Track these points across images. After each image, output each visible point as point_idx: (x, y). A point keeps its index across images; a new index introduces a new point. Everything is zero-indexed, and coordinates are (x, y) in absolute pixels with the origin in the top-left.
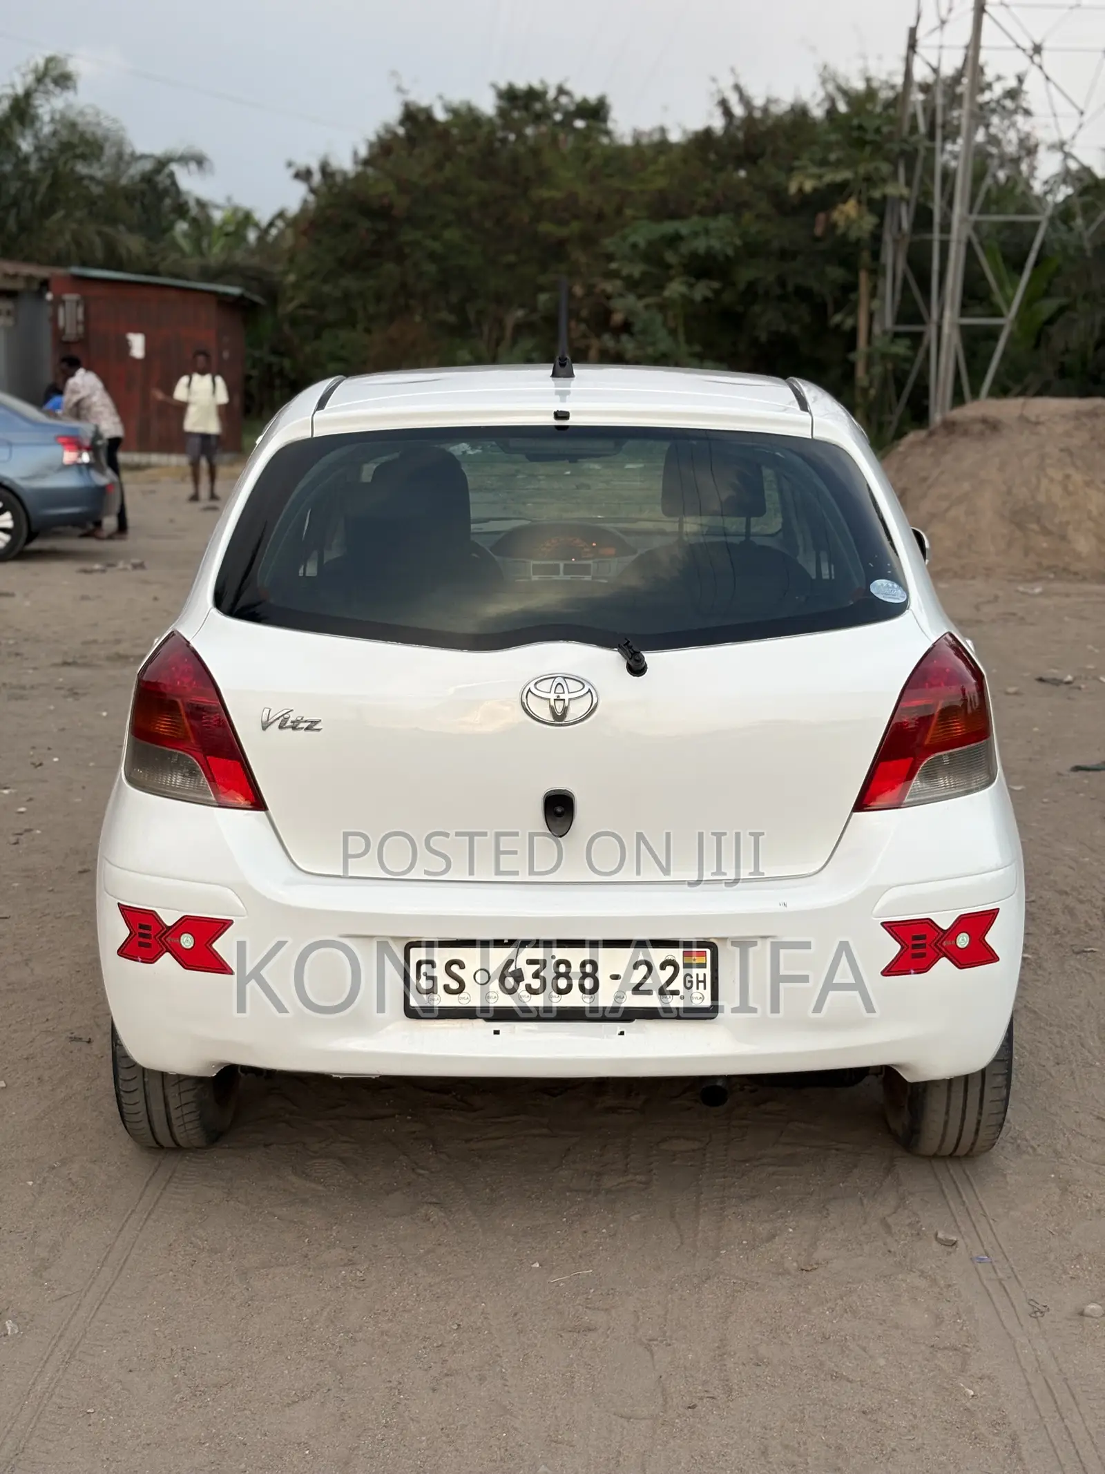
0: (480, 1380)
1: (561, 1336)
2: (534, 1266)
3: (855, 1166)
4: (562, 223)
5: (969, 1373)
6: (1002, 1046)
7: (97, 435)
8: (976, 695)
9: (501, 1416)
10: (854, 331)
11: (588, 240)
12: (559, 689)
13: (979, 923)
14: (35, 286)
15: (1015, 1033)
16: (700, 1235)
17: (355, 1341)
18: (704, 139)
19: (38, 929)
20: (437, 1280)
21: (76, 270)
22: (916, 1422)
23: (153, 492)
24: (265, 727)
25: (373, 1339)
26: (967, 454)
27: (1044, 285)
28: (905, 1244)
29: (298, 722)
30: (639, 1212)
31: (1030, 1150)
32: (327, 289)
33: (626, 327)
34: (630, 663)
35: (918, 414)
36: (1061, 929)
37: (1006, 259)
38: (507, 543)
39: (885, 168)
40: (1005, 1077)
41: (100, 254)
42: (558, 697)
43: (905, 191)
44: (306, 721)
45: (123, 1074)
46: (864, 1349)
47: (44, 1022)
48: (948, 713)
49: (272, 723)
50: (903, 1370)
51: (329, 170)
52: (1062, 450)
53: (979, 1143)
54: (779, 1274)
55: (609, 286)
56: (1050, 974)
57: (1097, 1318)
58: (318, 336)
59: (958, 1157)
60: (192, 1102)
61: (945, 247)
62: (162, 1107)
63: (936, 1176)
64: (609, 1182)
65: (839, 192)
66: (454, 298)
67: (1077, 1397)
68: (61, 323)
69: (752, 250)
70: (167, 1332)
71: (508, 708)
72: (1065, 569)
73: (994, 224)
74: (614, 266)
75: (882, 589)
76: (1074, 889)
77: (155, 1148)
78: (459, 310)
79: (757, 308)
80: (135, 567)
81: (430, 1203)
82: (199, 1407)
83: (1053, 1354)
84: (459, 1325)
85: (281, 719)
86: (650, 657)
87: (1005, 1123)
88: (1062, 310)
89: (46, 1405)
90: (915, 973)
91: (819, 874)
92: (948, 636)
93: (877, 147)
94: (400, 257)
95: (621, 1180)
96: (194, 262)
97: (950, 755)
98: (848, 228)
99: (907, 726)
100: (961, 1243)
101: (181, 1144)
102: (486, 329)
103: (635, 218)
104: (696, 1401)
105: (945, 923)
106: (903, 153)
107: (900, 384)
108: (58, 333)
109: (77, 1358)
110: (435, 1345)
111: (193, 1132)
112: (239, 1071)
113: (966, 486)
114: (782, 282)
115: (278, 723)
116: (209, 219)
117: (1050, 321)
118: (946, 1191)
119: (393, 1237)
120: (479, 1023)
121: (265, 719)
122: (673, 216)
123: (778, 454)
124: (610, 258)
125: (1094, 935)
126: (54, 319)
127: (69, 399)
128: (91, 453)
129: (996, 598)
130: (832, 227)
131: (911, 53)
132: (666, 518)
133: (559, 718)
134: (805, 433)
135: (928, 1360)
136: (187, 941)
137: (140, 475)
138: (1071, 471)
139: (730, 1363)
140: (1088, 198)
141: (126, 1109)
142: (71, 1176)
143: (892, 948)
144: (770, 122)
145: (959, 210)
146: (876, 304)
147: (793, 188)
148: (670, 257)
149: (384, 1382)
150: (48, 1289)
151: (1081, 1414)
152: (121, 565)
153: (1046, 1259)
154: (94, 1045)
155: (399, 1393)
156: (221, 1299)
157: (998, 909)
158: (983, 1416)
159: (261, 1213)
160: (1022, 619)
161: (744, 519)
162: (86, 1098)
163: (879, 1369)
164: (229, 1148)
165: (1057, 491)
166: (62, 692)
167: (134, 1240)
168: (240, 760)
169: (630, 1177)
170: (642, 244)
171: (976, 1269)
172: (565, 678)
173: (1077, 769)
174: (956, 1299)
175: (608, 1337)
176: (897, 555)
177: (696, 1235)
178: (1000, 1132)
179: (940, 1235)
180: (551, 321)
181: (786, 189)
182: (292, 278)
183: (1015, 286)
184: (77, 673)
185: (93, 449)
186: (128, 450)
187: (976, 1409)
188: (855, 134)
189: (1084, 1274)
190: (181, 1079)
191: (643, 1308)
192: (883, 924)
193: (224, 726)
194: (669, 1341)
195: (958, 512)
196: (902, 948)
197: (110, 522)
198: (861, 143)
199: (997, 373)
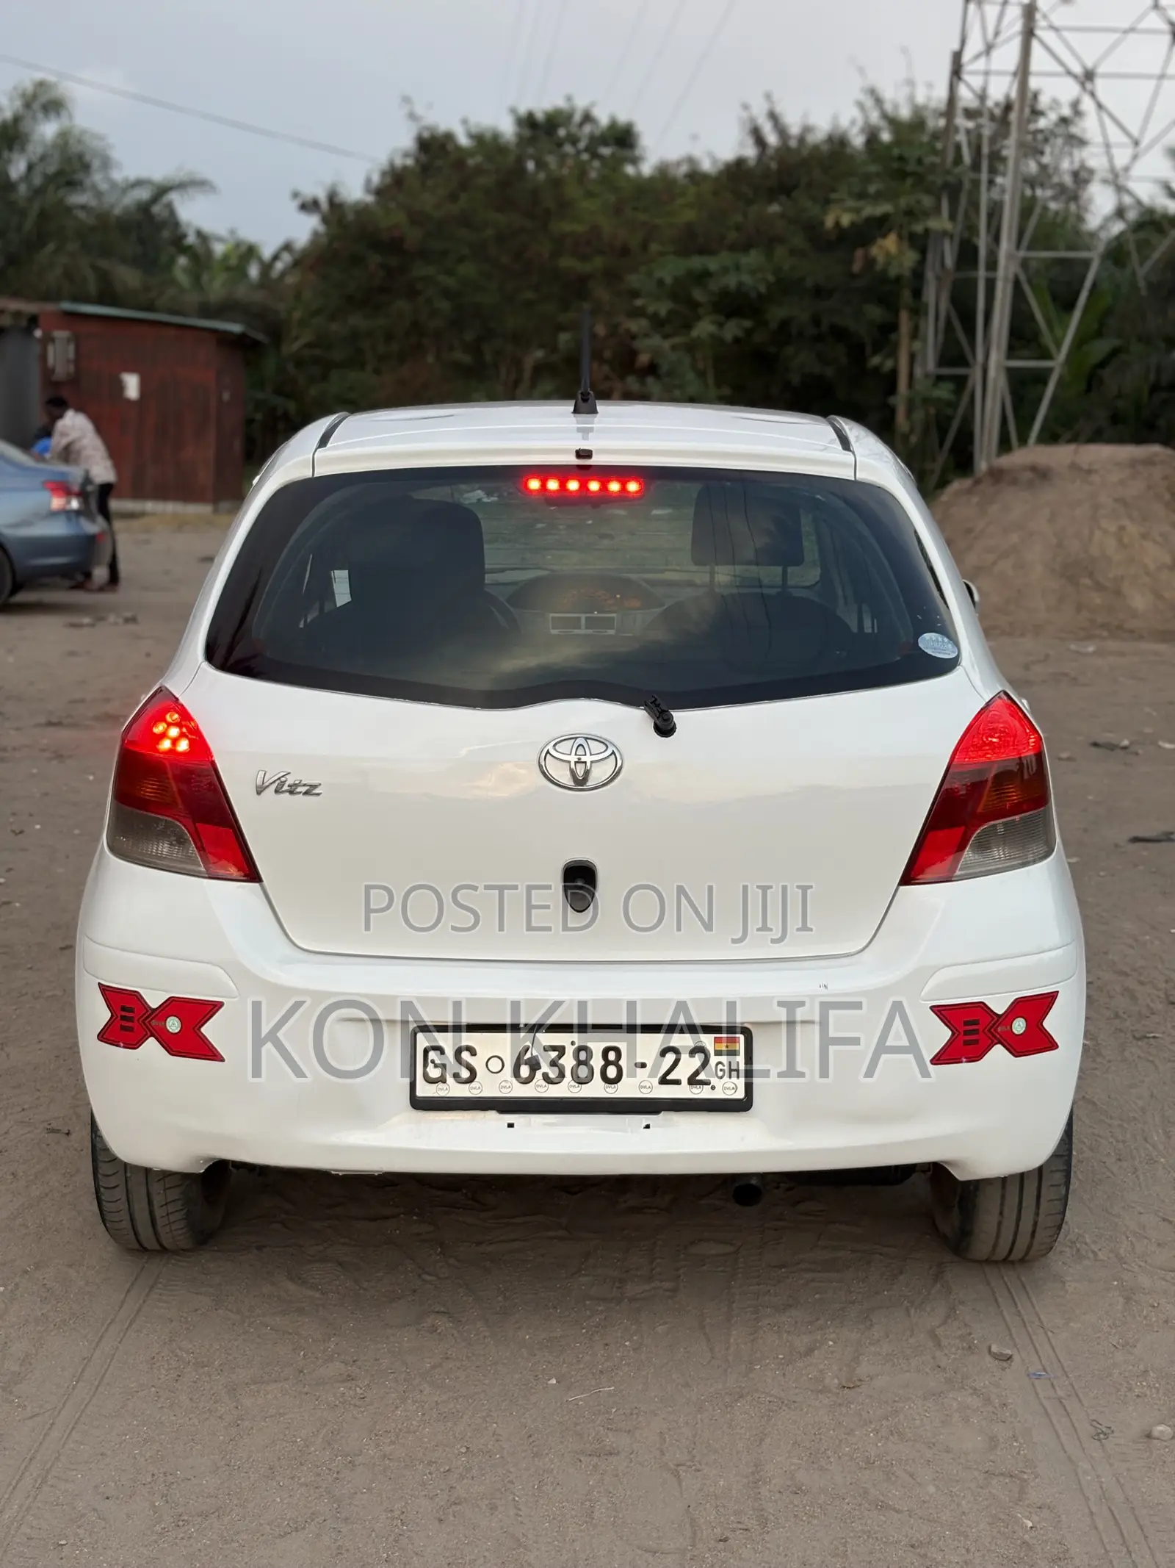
0: (491, 1509)
1: (580, 1461)
2: (550, 1382)
3: (901, 1273)
4: (584, 258)
5: (1027, 1502)
6: (1062, 1140)
7: (87, 480)
8: (1034, 759)
9: (514, 1549)
10: (894, 374)
11: (612, 276)
12: (581, 751)
13: (1035, 1007)
14: (24, 323)
15: (1075, 1128)
16: (732, 1349)
17: (354, 1466)
18: (736, 170)
19: (16, 1010)
20: (444, 1397)
21: (67, 306)
22: (970, 1557)
23: (147, 542)
24: (260, 790)
25: (374, 1464)
26: (1015, 503)
27: (1096, 326)
28: (955, 1359)
29: (296, 785)
30: (666, 1323)
31: (1091, 1255)
32: (334, 327)
33: (652, 369)
34: (658, 722)
35: (962, 461)
36: (1121, 1014)
37: (1055, 298)
38: (523, 595)
39: (927, 201)
40: (1064, 1174)
41: (92, 288)
42: (579, 759)
43: (948, 225)
44: (304, 785)
45: (104, 1169)
46: (912, 1476)
47: (21, 1112)
48: (1002, 778)
49: (268, 786)
50: (955, 1498)
51: (337, 200)
52: (1116, 500)
53: (1035, 1247)
54: (820, 1392)
55: (635, 326)
56: (1109, 1061)
57: (1165, 1441)
58: (324, 377)
59: (1013, 1263)
60: (178, 1200)
61: (991, 285)
62: (145, 1205)
63: (988, 1284)
64: (632, 1289)
65: (879, 226)
66: (469, 336)
67: (1145, 1530)
68: (51, 361)
69: (785, 287)
70: (148, 1454)
71: (522, 771)
72: (1120, 627)
73: (1044, 260)
74: (639, 302)
75: (930, 643)
76: (1134, 970)
77: (137, 1250)
78: (475, 349)
79: (789, 350)
80: (127, 620)
81: (438, 1312)
82: (182, 1538)
83: (1118, 1481)
84: (468, 1448)
85: (278, 782)
86: (679, 716)
87: (1063, 1225)
88: (1115, 352)
89: (14, 1536)
90: (967, 1062)
91: (862, 953)
92: (1002, 694)
93: (920, 179)
94: (412, 293)
95: (646, 1287)
96: (193, 298)
97: (1005, 824)
98: (888, 264)
99: (958, 792)
100: (1016, 1358)
101: (166, 1245)
102: (503, 370)
103: (662, 254)
104: (727, 1534)
105: (999, 1006)
106: (946, 186)
107: (943, 432)
108: (47, 373)
109: (49, 1483)
110: (442, 1470)
111: (180, 1232)
112: (231, 1168)
113: (1014, 538)
114: (816, 321)
115: (274, 786)
116: (209, 252)
117: (1103, 364)
118: (1000, 1300)
119: (397, 1349)
120: (492, 1115)
121: (259, 782)
122: (703, 251)
123: (819, 497)
124: (635, 294)
125: (1156, 1018)
126: (44, 357)
127: (57, 441)
128: (81, 499)
129: (1047, 656)
130: (870, 262)
131: (955, 79)
132: (695, 568)
133: (580, 782)
134: (847, 474)
135: (981, 1488)
136: (173, 1025)
137: (135, 524)
138: (1126, 522)
139: (764, 1491)
140: (1142, 235)
141: (106, 1206)
142: (45, 1281)
143: (943, 1034)
144: (805, 152)
145: (1005, 245)
146: (917, 345)
147: (829, 222)
148: (698, 295)
149: (385, 1511)
150: (18, 1407)
151: (1149, 1548)
152: (112, 618)
153: (1110, 1375)
154: (73, 1137)
155: (403, 1524)
156: (207, 1419)
157: (1058, 992)
158: (1042, 1549)
159: (252, 1323)
160: (1075, 679)
161: (779, 569)
162: (64, 1195)
163: (927, 1498)
164: (218, 1251)
165: (1111, 544)
166: (47, 754)
167: (112, 1352)
168: (232, 827)
169: (657, 1284)
170: (668, 280)
171: (1033, 1384)
172: (586, 739)
173: (1136, 840)
174: (1013, 1419)
175: (631, 1461)
176: (948, 607)
177: (727, 1349)
178: (1058, 1234)
179: (994, 1349)
180: (573, 362)
181: (822, 223)
182: (297, 315)
183: (1065, 327)
184: (64, 735)
185: (83, 495)
186: (121, 496)
187: (1035, 1542)
188: (896, 165)
189: (1151, 1391)
190: (166, 1175)
191: (670, 1430)
192: (933, 1008)
193: (215, 790)
194: (699, 1467)
195: (1006, 566)
196: (953, 1034)
197: (100, 573)
198: (902, 175)
199: (1046, 419)
